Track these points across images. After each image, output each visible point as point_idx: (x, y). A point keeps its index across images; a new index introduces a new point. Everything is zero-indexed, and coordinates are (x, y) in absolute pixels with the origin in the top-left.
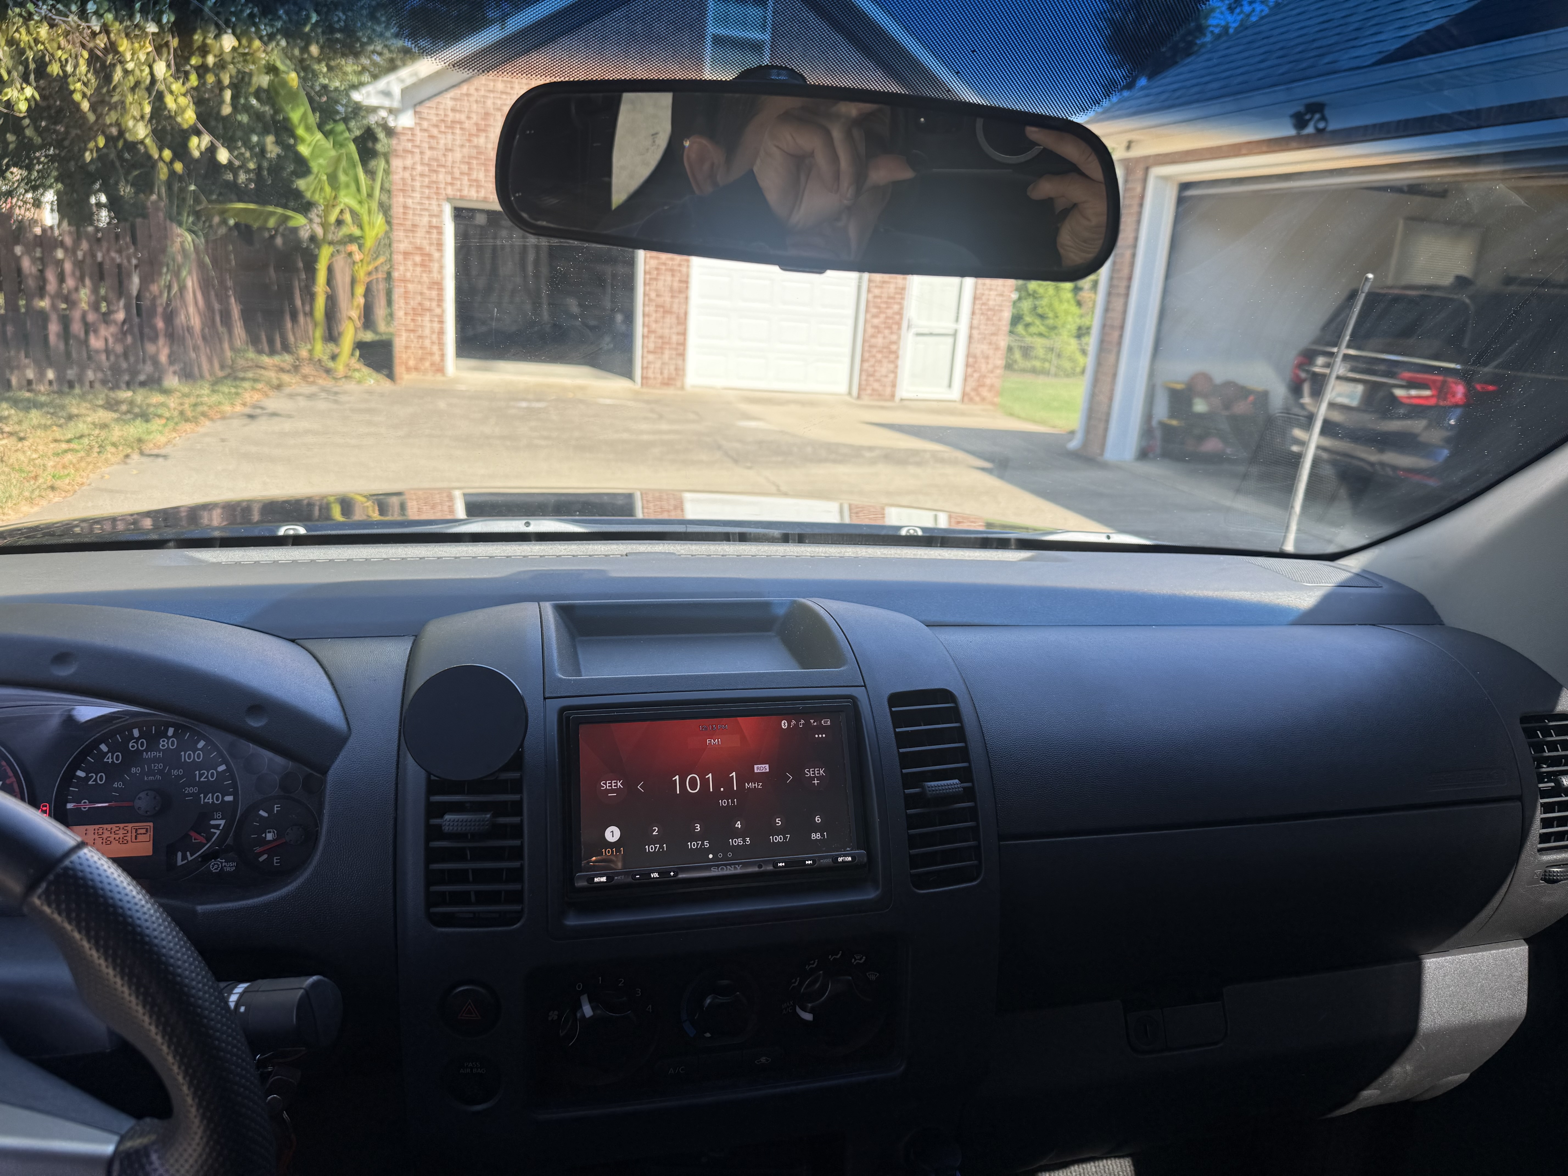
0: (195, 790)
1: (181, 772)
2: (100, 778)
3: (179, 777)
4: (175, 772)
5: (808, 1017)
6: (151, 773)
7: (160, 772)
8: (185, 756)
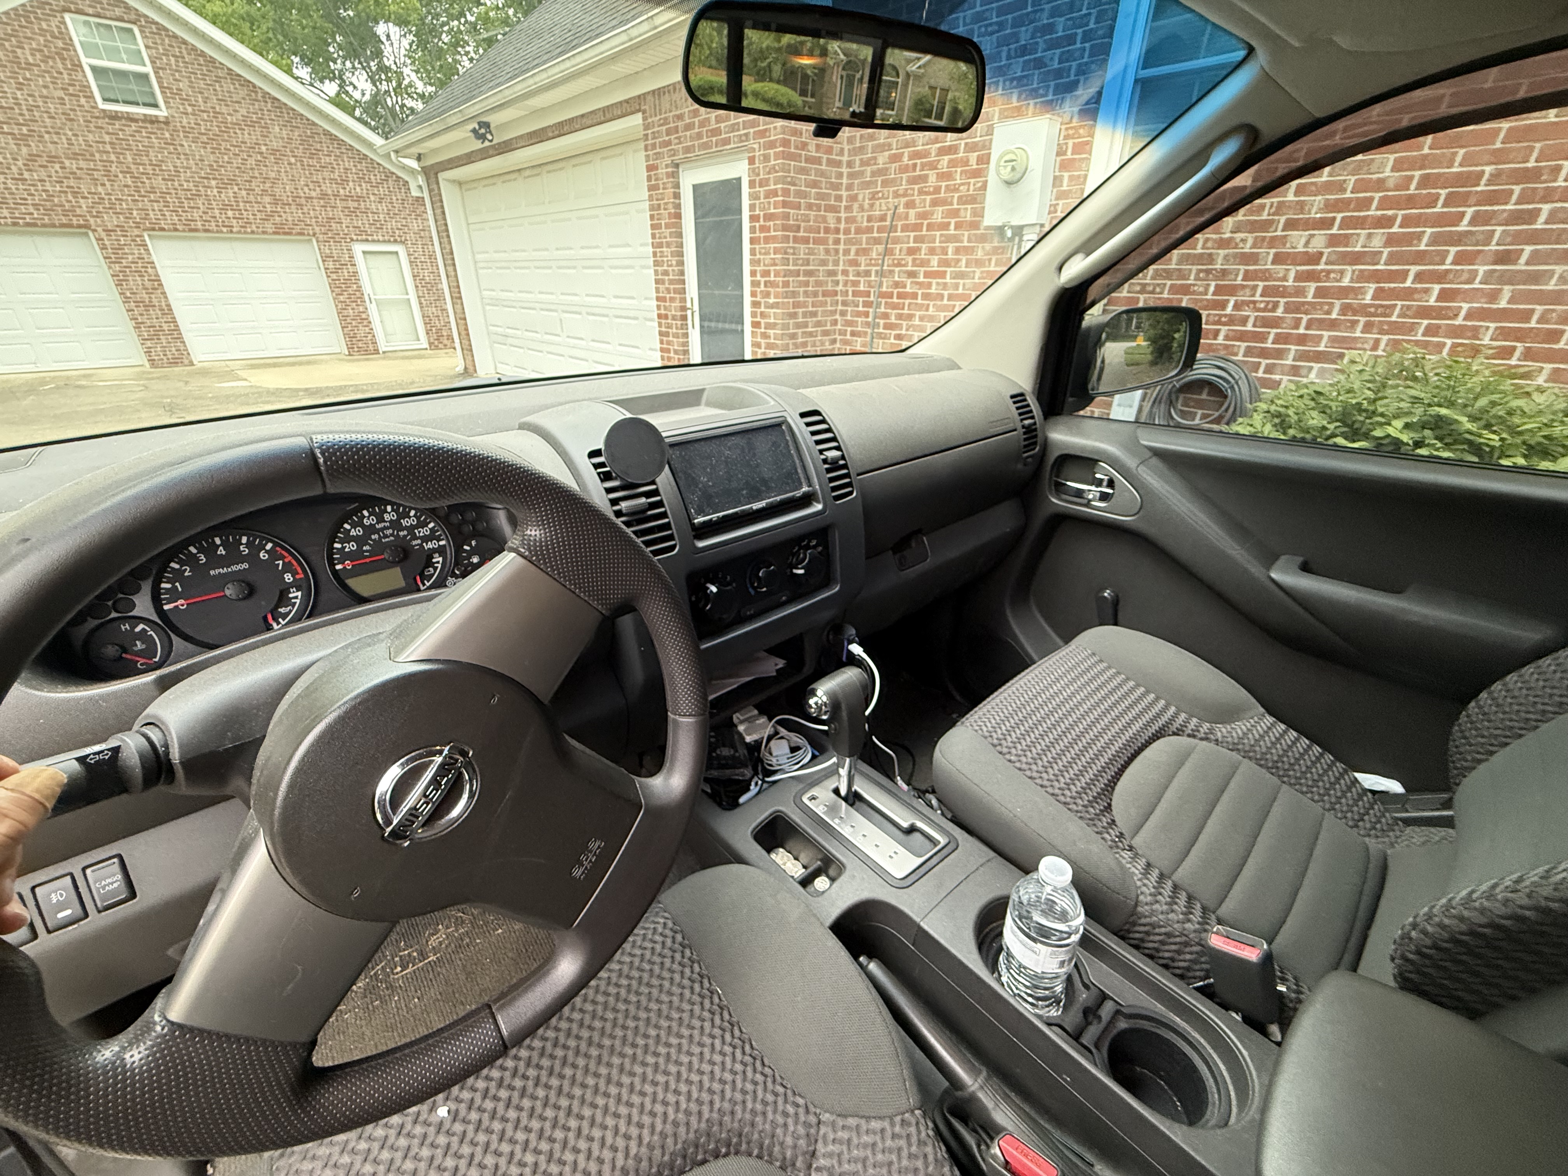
0: (419, 541)
1: (405, 533)
2: (351, 547)
3: (405, 536)
4: (401, 533)
5: (801, 572)
6: (386, 536)
7: (392, 535)
8: (404, 522)
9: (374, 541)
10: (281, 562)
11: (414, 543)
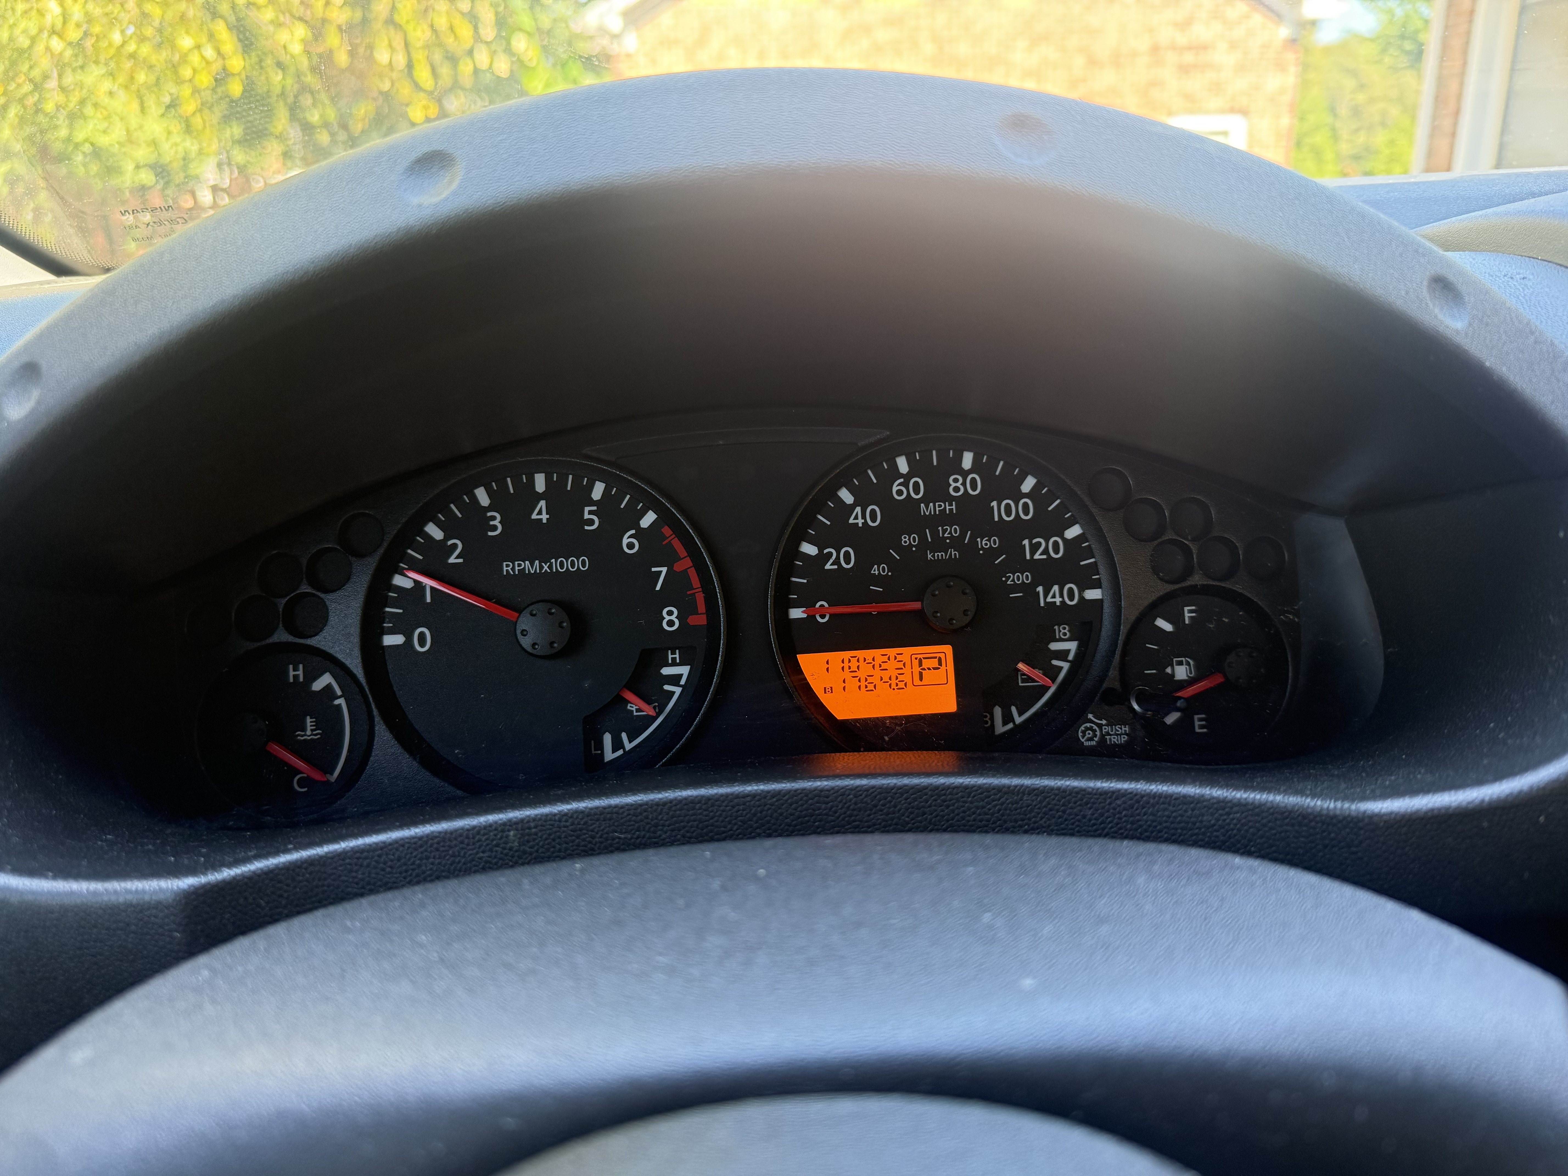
0: (1026, 578)
1: (994, 542)
2: (845, 558)
4: (983, 543)
7: (956, 542)
8: (998, 510)
9: (904, 551)
10: (664, 570)
11: (1015, 578)
